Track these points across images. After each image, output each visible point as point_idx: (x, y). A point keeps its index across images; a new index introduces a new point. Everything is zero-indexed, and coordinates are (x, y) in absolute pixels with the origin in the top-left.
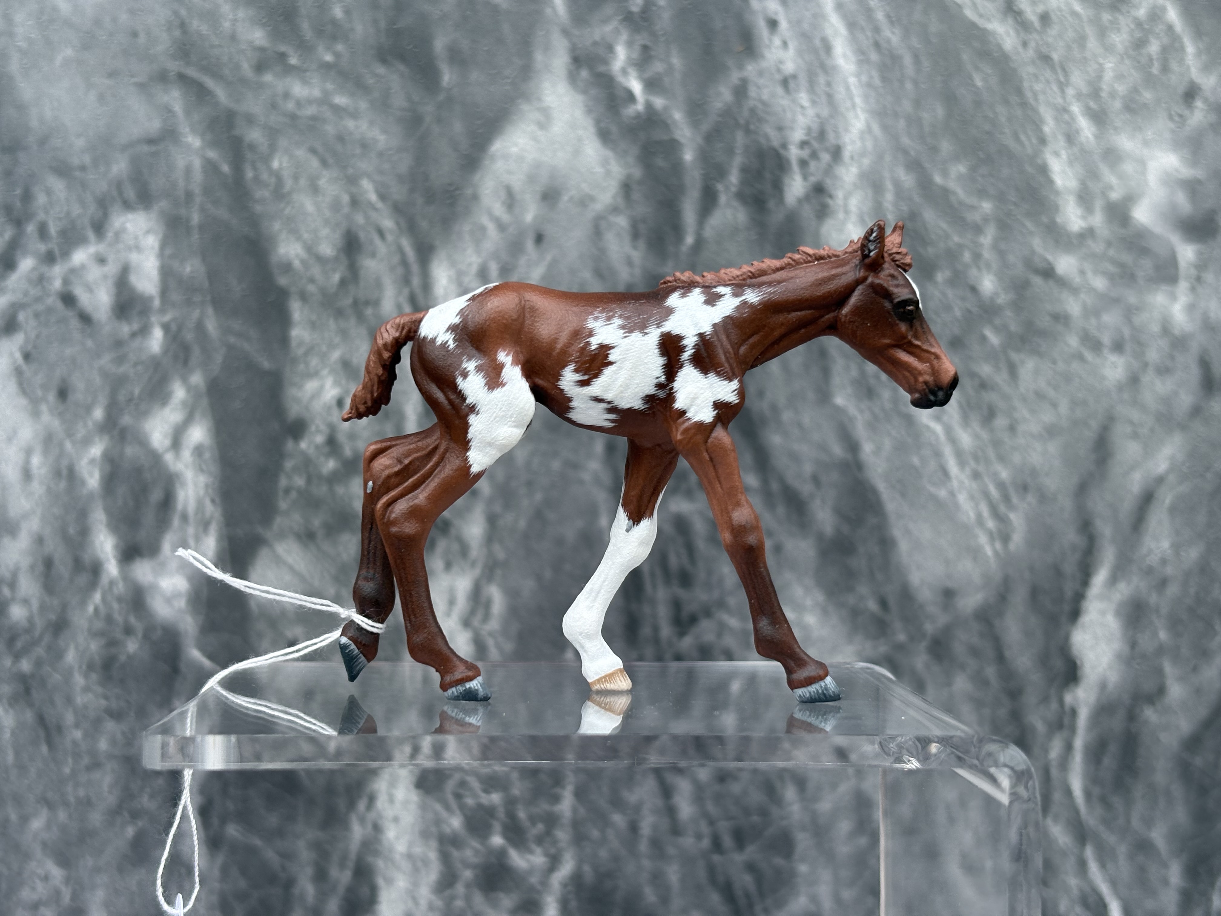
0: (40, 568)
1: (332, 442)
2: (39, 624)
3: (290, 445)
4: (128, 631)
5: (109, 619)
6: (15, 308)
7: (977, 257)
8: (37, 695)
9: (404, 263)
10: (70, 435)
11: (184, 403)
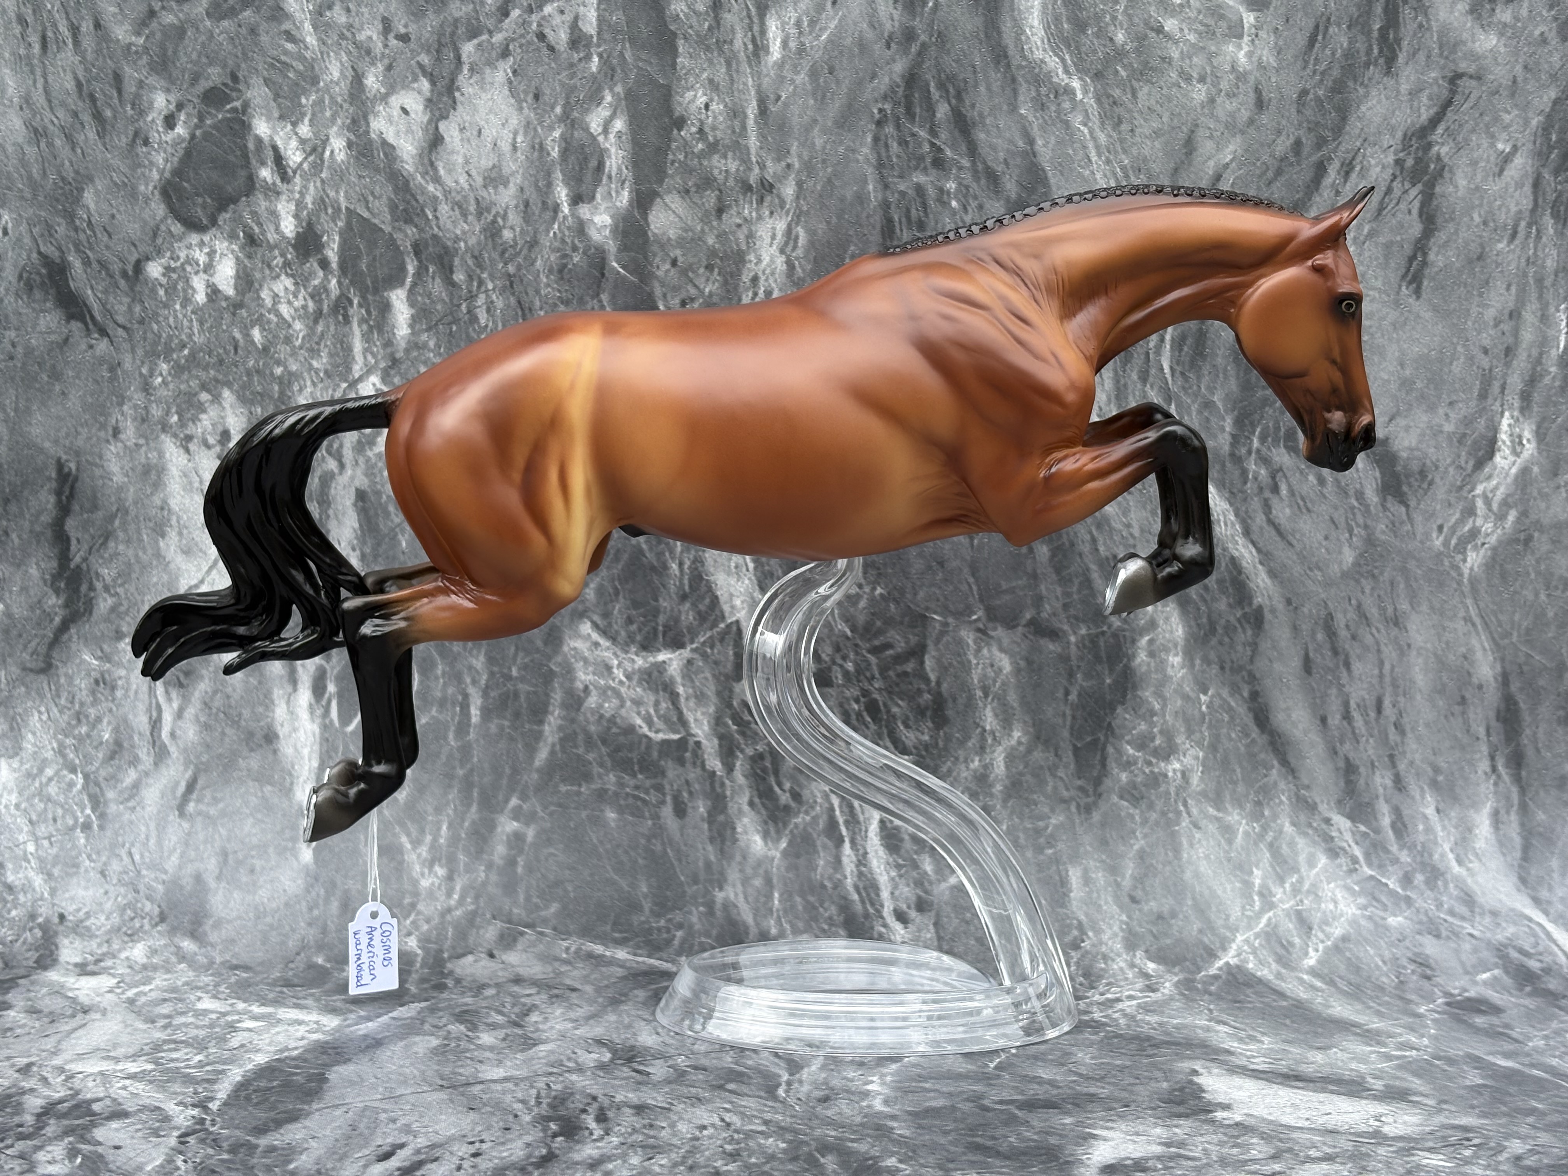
0: (522, 207)
1: (701, 131)
2: (520, 242)
3: (675, 131)
4: (575, 249)
5: (563, 241)
6: (508, 42)
7: (1114, 18)
8: (518, 288)
9: (749, 16)
10: (541, 123)
11: (610, 104)
